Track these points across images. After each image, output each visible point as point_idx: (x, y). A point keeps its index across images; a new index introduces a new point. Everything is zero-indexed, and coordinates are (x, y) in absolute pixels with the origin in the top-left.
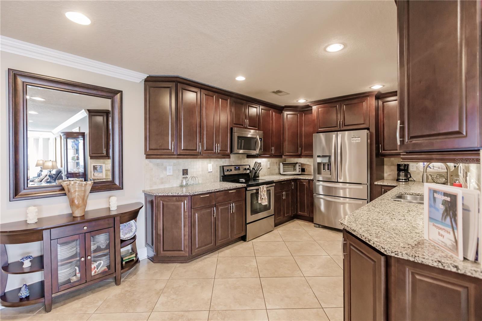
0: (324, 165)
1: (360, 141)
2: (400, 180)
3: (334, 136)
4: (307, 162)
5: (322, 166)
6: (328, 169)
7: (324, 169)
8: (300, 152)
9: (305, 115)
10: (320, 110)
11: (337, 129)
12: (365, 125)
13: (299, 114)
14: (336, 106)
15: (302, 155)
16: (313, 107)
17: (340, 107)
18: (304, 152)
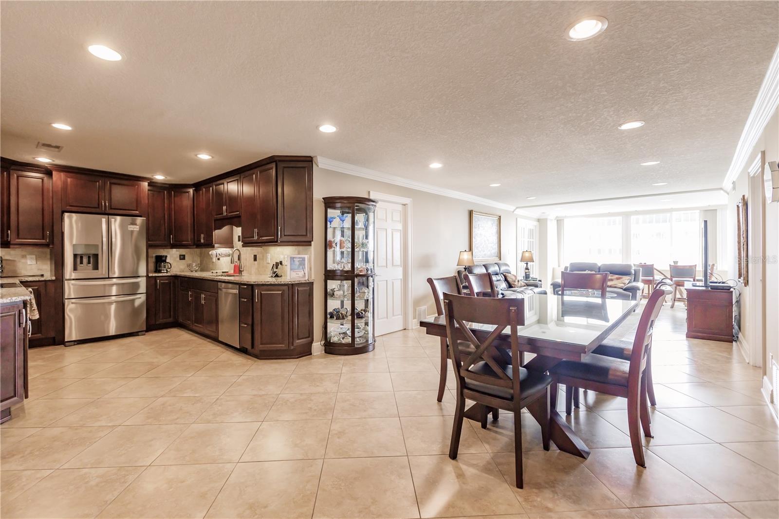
0: (89, 257)
1: (138, 230)
2: (163, 271)
3: (104, 220)
4: (6, 255)
5: (78, 260)
6: (89, 263)
7: (81, 263)
8: (9, 238)
9: (20, 178)
10: (69, 180)
11: (97, 210)
12: (137, 212)
13: (5, 173)
14: (97, 182)
15: (12, 243)
16: (54, 173)
17: (105, 184)
18: (18, 238)
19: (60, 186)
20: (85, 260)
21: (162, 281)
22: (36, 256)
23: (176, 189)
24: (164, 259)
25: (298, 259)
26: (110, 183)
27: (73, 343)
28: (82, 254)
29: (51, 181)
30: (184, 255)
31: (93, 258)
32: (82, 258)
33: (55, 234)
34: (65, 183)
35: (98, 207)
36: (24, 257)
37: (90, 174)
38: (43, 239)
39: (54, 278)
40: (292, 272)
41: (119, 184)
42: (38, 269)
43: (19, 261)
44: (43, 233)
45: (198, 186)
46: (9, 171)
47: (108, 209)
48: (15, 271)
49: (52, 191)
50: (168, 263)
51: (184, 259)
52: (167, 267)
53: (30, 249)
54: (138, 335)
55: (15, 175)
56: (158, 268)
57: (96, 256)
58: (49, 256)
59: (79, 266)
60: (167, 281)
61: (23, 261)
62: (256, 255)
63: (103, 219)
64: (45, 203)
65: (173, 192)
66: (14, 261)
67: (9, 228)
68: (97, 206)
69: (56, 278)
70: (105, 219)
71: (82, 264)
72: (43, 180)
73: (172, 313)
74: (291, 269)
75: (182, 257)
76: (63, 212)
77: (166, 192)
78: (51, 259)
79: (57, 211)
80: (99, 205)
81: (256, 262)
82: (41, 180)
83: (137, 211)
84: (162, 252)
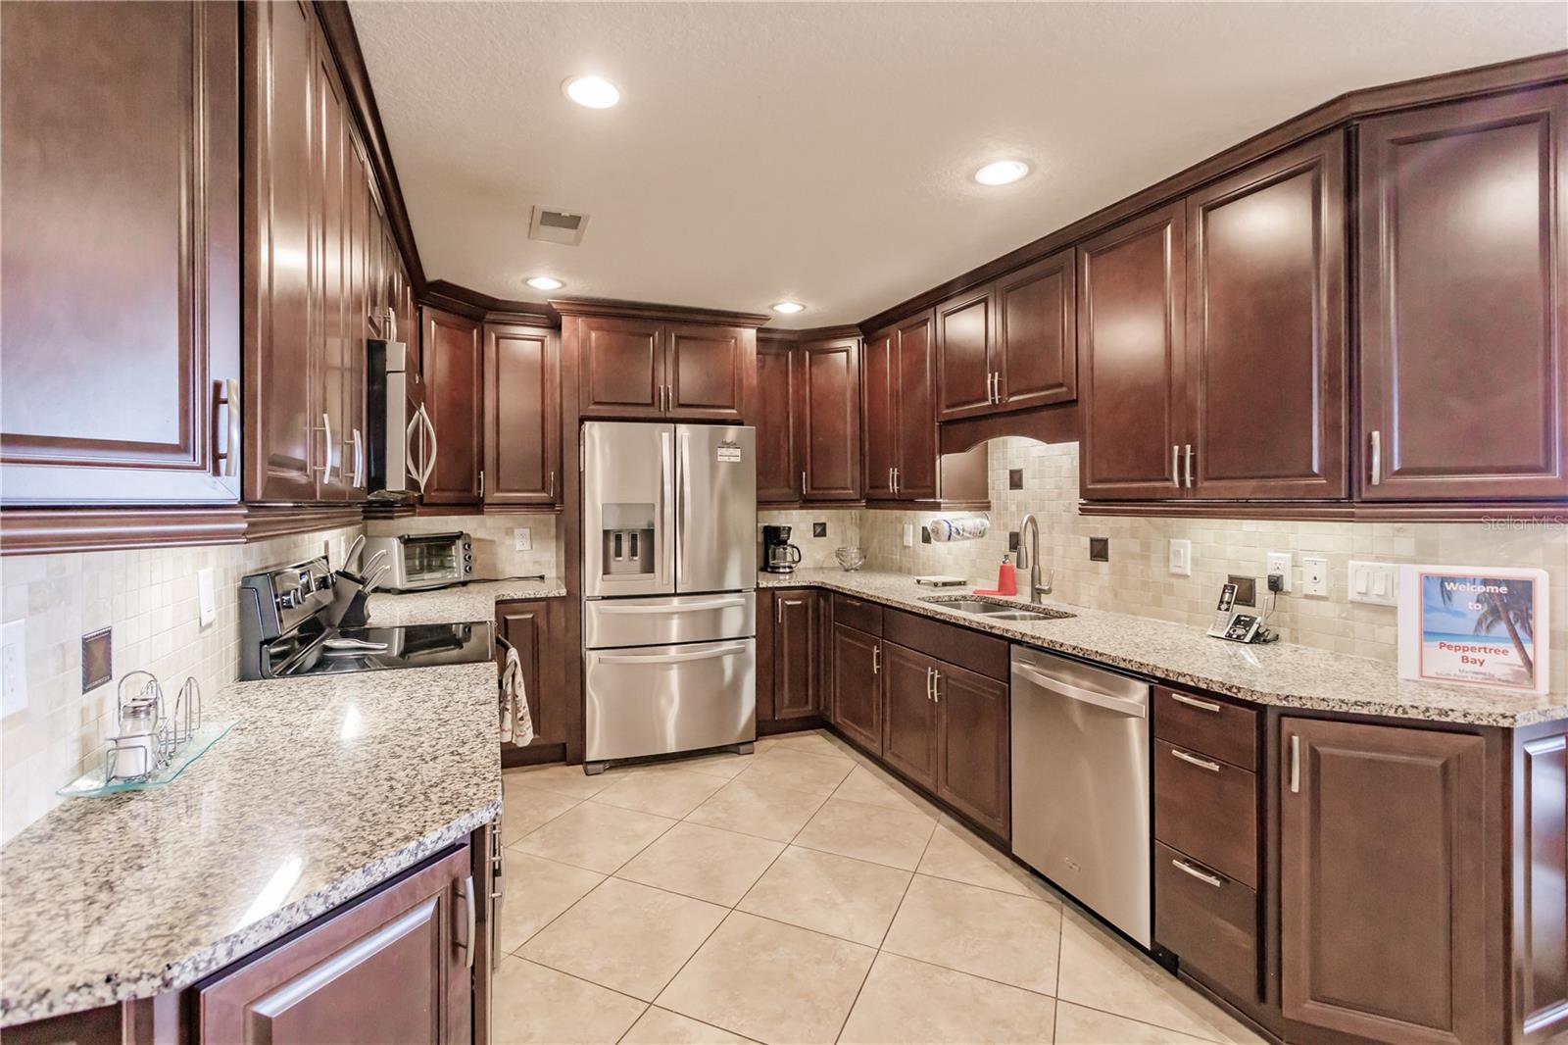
0: (634, 537)
1: (738, 460)
2: (781, 570)
3: (666, 436)
4: (475, 530)
5: (612, 545)
6: (634, 553)
7: (618, 553)
8: (482, 491)
9: (501, 340)
10: (593, 335)
11: (653, 412)
12: (734, 411)
13: (475, 331)
14: (649, 335)
15: (487, 501)
16: (565, 320)
17: (665, 340)
18: (498, 489)
19: (576, 354)
20: (626, 545)
21: (789, 603)
22: (530, 529)
23: (813, 341)
24: (783, 536)
25: (1481, 589)
26: (678, 338)
27: (601, 766)
28: (620, 531)
29: (558, 345)
30: (824, 524)
31: (642, 540)
32: (618, 538)
33: (565, 477)
34: (585, 343)
35: (652, 404)
36: (509, 532)
37: (634, 317)
38: (543, 489)
39: (563, 592)
40: (1432, 646)
41: (695, 339)
42: (535, 562)
43: (503, 543)
44: (543, 477)
45: (871, 330)
46: (483, 328)
47: (673, 408)
48: (494, 567)
49: (561, 366)
50: (793, 547)
51: (823, 534)
52: (789, 558)
53: (520, 516)
54: (739, 753)
55: (493, 336)
56: (771, 562)
57: (649, 533)
58: (553, 531)
59: (614, 565)
60: (800, 602)
61: (508, 541)
62: (1105, 542)
63: (664, 434)
64: (548, 401)
65: (807, 354)
66: (492, 542)
67: (481, 467)
68: (650, 401)
69: (568, 592)
70: (667, 434)
71: (621, 556)
72: (542, 341)
73: (810, 692)
74: (1428, 634)
75: (819, 530)
76: (582, 420)
77: (790, 354)
78: (557, 537)
79: (571, 420)
80: (653, 397)
81: (1102, 564)
82: (539, 343)
83: (733, 408)
84: (780, 518)
